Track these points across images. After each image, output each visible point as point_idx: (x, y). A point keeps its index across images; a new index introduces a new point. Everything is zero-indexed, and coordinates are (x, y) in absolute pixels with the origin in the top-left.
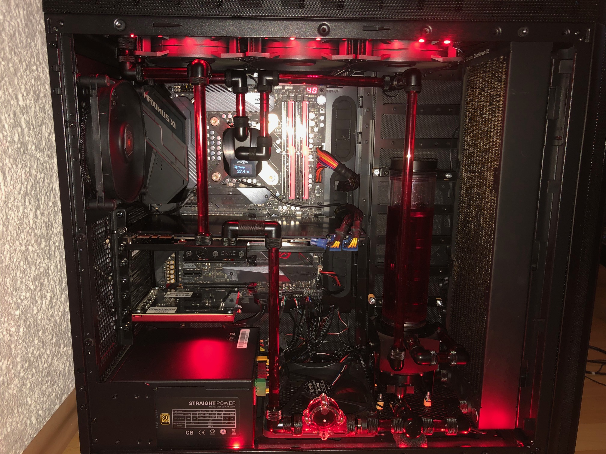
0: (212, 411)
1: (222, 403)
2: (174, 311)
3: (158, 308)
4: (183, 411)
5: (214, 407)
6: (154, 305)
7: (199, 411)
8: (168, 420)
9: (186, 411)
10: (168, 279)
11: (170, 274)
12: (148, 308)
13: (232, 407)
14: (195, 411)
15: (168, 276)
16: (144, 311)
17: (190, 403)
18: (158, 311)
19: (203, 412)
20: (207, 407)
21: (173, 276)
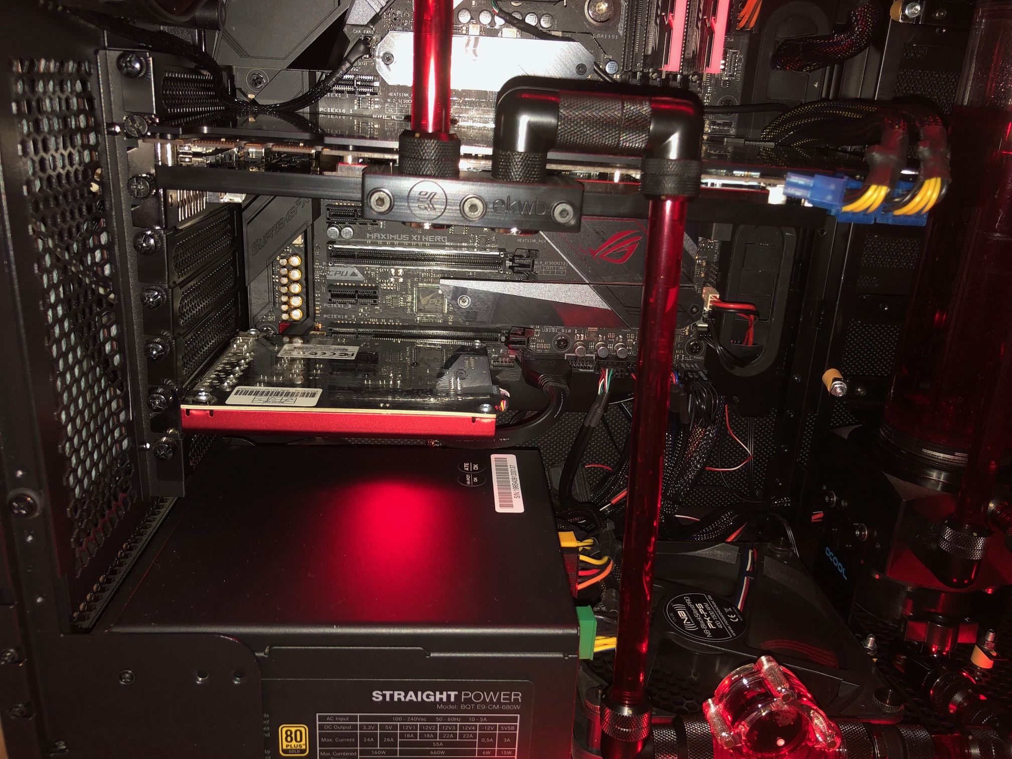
0: (445, 719)
1: (477, 697)
2: (314, 401)
3: (262, 388)
4: (354, 719)
5: (451, 707)
6: (247, 378)
7: (405, 719)
8: (304, 744)
9: (362, 719)
10: (284, 308)
11: (290, 295)
12: (233, 387)
13: (509, 707)
14: (390, 719)
15: (284, 299)
16: (220, 397)
17: (377, 696)
18: (264, 398)
19: (418, 721)
20: (431, 707)
21: (296, 301)
